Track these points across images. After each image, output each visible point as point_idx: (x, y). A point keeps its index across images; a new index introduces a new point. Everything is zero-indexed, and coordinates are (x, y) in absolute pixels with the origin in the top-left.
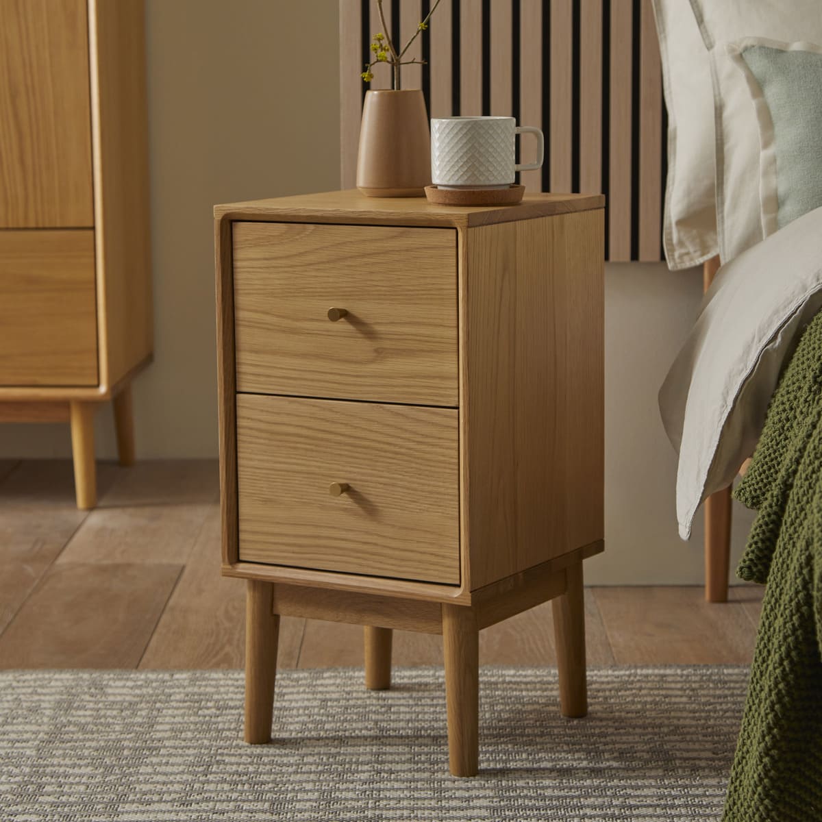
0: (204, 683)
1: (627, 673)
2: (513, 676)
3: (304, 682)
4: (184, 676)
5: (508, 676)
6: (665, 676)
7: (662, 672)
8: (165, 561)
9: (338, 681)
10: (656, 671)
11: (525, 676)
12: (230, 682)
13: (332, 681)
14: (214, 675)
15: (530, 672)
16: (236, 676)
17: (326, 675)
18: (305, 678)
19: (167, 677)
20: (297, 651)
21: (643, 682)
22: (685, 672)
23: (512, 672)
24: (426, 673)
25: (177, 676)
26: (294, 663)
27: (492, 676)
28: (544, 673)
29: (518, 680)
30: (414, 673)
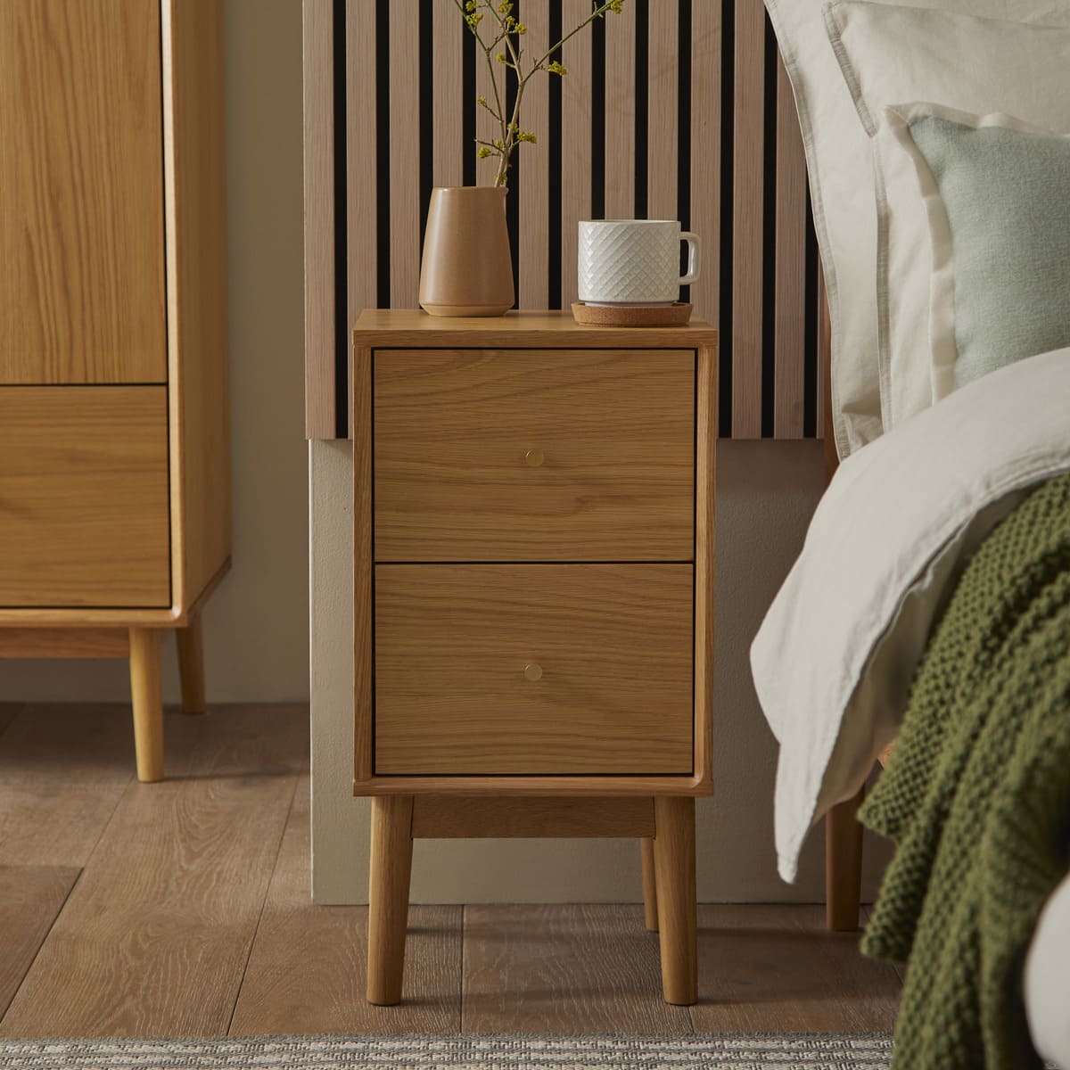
0: (87, 1061)
1: (710, 1046)
2: (542, 1051)
3: (235, 1059)
4: (60, 1048)
5: (535, 1050)
6: (765, 1051)
7: (760, 1045)
8: (55, 862)
9: (285, 1058)
10: (752, 1044)
11: (560, 1051)
12: (126, 1060)
13: (275, 1059)
14: (106, 1049)
15: (566, 1045)
16: (136, 1049)
17: (267, 1048)
18: (237, 1053)
19: (34, 1050)
20: (231, 1006)
21: (733, 1061)
22: (794, 1046)
23: (540, 1045)
24: (414, 1044)
25: (49, 1049)
26: (224, 1027)
27: (511, 1051)
28: (588, 1047)
29: (549, 1057)
30: (397, 1045)
